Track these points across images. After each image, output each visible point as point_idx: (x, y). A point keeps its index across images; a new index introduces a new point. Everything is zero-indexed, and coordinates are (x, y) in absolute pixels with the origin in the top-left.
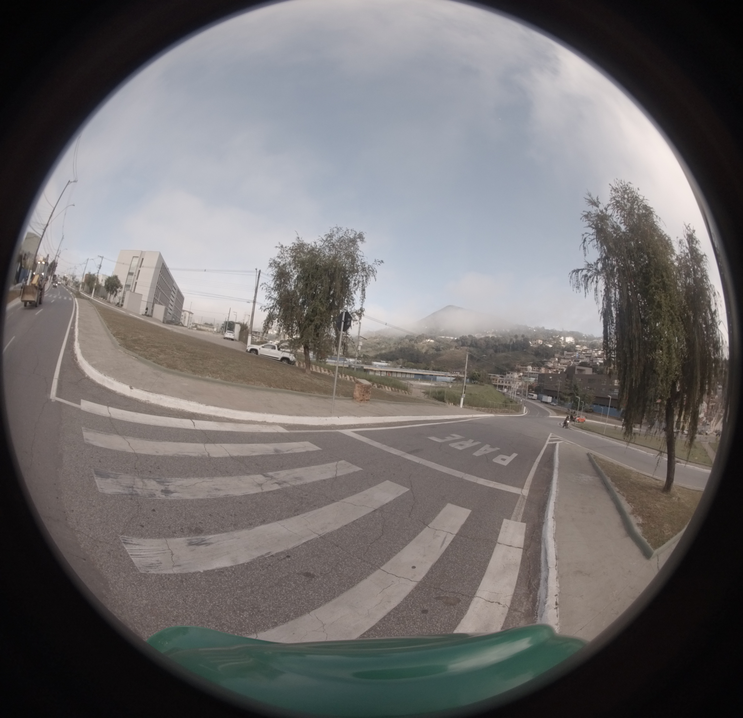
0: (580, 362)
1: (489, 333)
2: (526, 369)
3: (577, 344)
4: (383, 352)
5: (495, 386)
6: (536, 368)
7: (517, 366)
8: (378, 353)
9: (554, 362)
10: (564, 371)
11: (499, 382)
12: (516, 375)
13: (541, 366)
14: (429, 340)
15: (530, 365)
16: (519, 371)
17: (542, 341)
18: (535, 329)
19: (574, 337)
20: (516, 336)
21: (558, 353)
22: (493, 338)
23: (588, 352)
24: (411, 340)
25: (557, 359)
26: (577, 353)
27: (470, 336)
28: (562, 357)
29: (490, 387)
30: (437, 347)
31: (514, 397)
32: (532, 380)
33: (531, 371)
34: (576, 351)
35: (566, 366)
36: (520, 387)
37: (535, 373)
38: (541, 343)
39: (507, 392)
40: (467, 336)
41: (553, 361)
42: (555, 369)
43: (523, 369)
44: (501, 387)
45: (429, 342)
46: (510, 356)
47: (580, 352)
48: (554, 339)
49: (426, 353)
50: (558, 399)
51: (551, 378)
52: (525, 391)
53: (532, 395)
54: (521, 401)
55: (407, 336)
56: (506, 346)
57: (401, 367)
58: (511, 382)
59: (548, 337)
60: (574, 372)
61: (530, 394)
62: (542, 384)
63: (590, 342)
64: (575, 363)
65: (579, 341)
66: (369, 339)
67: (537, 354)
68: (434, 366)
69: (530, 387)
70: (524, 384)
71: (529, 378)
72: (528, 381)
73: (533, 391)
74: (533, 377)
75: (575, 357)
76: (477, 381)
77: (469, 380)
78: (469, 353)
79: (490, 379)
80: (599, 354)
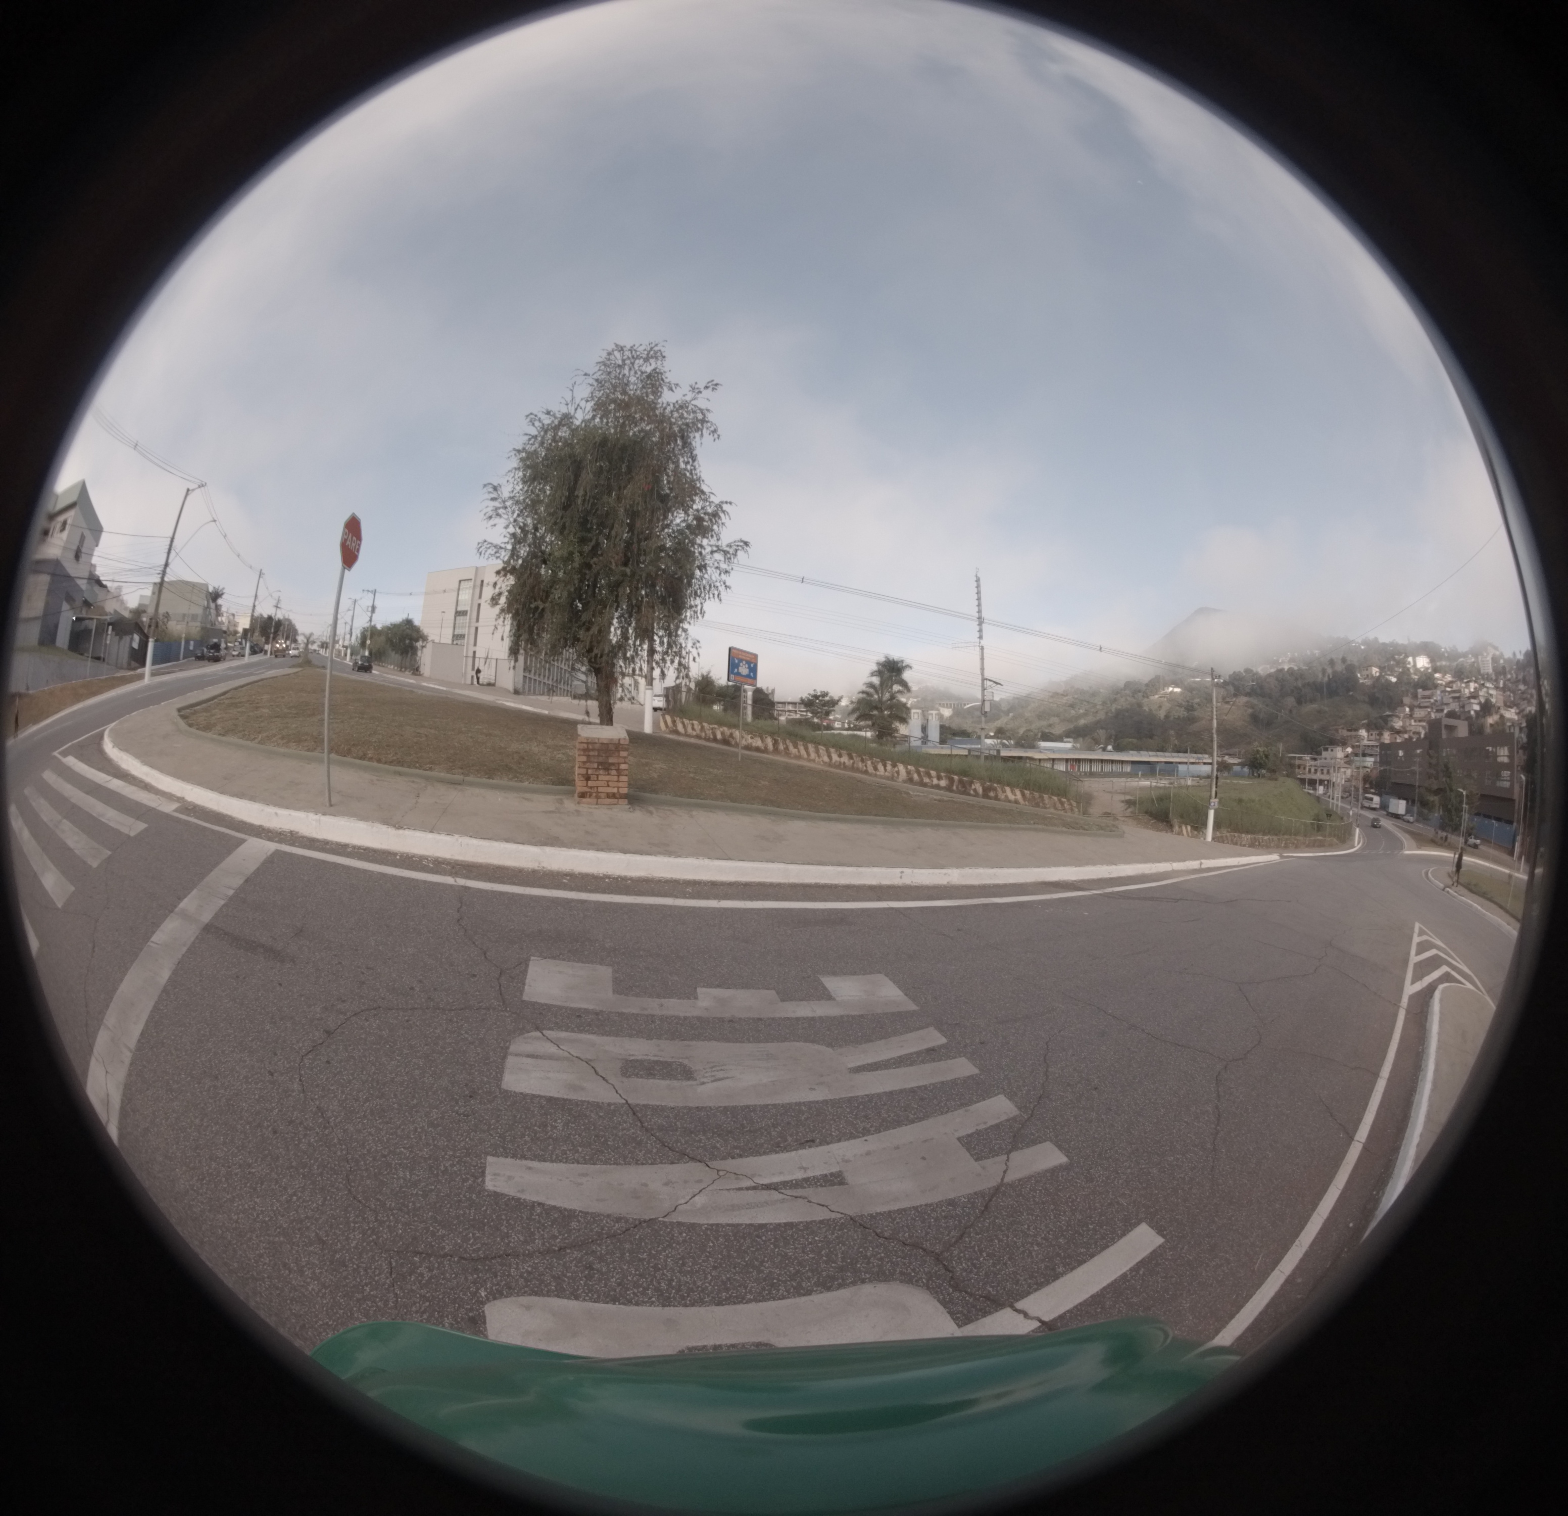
0: (1445, 711)
1: (1283, 662)
2: (1358, 738)
3: (1436, 670)
4: (1082, 722)
5: (1302, 781)
6: (1374, 733)
7: (1340, 731)
8: (1071, 726)
9: (1404, 717)
10: (1422, 736)
11: (1310, 771)
12: (1339, 753)
13: (1383, 728)
14: (1171, 689)
15: (1363, 726)
16: (1344, 744)
17: (1377, 670)
18: (1362, 644)
19: (1429, 656)
20: (1332, 662)
21: (1407, 696)
22: (1291, 671)
23: (1455, 687)
24: (1136, 692)
25: (1407, 709)
26: (1439, 692)
27: (1247, 671)
28: (1416, 703)
29: (1290, 783)
30: (1188, 701)
31: (1337, 805)
32: (1370, 761)
33: (1366, 742)
34: (1436, 686)
35: (1424, 724)
36: (1348, 780)
37: (1373, 746)
38: (1378, 674)
39: (1325, 794)
40: (1242, 671)
41: (1402, 715)
42: (1406, 732)
43: (1351, 736)
44: (1313, 783)
45: (1172, 692)
46: (1326, 709)
47: (1442, 688)
48: (1398, 663)
49: (1167, 717)
50: (1417, 804)
51: (1401, 753)
52: (1357, 789)
53: (1371, 799)
54: (1351, 813)
55: (1128, 685)
56: (1317, 688)
57: (1104, 749)
58: (1332, 771)
59: (1388, 660)
60: (1441, 733)
61: (1367, 795)
62: (1385, 770)
63: (1455, 664)
64: (1439, 715)
65: (1438, 664)
66: (1052, 697)
67: (1373, 701)
68: (1176, 742)
69: (1366, 779)
70: (1355, 774)
71: (1362, 758)
72: (1362, 764)
73: (1371, 788)
74: (1371, 755)
75: (1436, 701)
76: (1264, 771)
77: (1246, 770)
78: (1250, 711)
79: (1292, 766)
80: (1472, 690)
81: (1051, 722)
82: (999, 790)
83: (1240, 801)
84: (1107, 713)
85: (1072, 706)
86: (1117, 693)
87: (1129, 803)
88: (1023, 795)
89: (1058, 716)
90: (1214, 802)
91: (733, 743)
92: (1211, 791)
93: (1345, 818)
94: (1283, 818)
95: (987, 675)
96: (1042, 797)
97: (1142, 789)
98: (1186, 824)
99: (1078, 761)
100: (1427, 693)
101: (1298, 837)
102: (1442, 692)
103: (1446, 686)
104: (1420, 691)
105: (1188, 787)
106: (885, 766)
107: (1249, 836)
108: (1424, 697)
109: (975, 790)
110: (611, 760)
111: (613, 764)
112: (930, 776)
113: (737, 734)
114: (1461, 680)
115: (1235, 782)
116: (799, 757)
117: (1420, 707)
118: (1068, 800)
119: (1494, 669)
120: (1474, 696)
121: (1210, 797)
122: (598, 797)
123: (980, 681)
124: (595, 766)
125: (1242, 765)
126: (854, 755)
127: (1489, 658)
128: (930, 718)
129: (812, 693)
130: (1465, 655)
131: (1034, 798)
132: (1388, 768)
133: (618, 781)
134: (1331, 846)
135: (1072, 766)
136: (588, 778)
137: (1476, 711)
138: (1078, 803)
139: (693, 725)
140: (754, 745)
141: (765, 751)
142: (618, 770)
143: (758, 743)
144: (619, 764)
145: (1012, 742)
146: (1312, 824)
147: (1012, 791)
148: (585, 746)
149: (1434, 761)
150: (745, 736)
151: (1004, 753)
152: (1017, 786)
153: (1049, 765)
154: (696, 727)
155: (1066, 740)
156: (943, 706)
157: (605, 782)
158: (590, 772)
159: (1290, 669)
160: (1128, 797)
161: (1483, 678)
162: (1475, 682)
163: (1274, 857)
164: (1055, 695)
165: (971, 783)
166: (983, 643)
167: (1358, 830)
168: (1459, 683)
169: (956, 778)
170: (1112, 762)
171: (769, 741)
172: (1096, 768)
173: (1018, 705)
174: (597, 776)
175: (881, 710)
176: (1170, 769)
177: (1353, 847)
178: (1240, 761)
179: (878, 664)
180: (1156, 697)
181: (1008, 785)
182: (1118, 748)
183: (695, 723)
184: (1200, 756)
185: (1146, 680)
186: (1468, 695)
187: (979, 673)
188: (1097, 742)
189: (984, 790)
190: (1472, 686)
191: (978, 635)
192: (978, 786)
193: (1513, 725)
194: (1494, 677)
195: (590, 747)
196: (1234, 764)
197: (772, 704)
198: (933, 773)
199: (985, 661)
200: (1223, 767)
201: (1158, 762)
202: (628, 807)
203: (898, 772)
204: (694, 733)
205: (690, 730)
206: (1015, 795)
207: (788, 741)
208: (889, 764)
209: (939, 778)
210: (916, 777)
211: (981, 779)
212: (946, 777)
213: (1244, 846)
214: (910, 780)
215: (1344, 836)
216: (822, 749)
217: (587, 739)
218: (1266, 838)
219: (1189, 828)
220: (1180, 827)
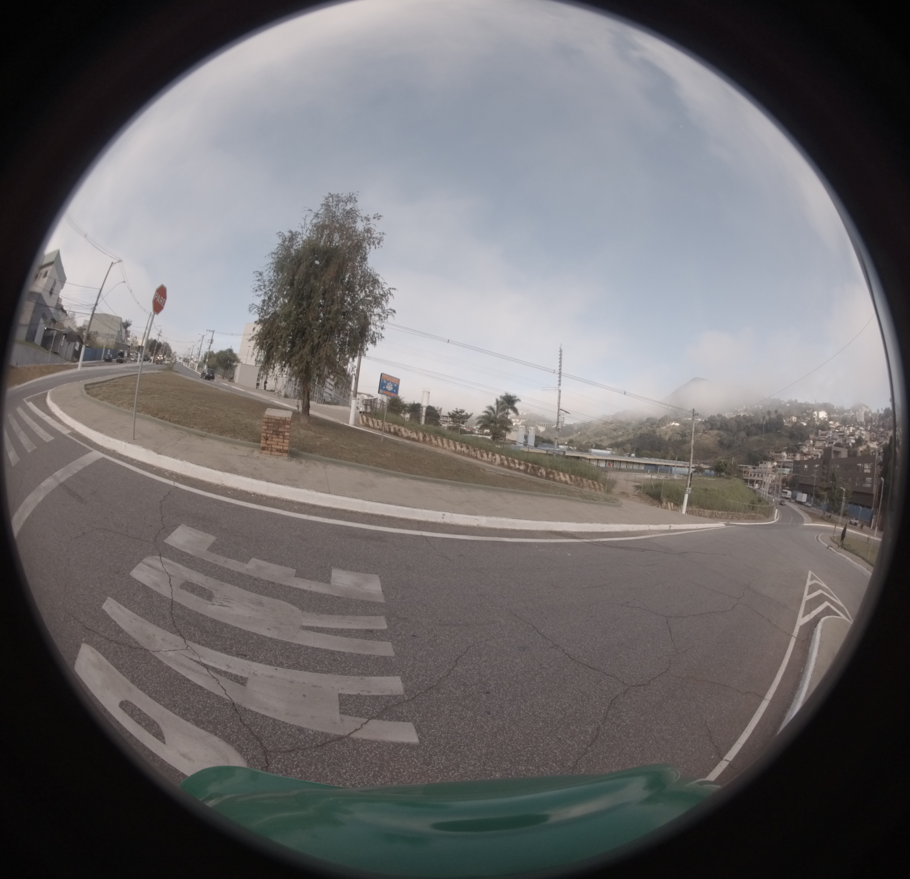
0: (834, 443)
1: (741, 411)
2: (781, 457)
3: (830, 419)
4: (620, 440)
5: (746, 481)
6: (791, 454)
7: (771, 453)
8: (613, 442)
9: (809, 446)
10: (819, 457)
11: (751, 475)
12: (769, 465)
13: (796, 452)
14: (673, 424)
15: (784, 450)
16: (772, 460)
17: (795, 418)
18: (788, 403)
19: (827, 411)
20: (769, 413)
21: (812, 434)
22: (744, 417)
23: (841, 429)
24: (652, 424)
25: (812, 442)
26: (831, 432)
27: (719, 415)
28: (817, 438)
29: (739, 482)
30: (682, 431)
31: (766, 495)
32: (787, 471)
33: (785, 460)
34: (830, 429)
35: (821, 450)
36: (773, 481)
37: (790, 462)
38: (796, 421)
39: (759, 488)
40: (716, 415)
41: (808, 445)
42: (810, 455)
43: (777, 456)
44: (752, 482)
45: (674, 426)
46: (764, 439)
47: (834, 430)
48: (808, 415)
49: (670, 439)
50: (814, 496)
51: (806, 467)
52: (778, 486)
53: (786, 493)
54: (774, 500)
55: (648, 420)
56: (759, 427)
57: (629, 456)
58: (764, 475)
59: (802, 413)
60: (831, 456)
61: (784, 490)
62: (796, 476)
63: (842, 416)
64: (830, 445)
65: (832, 416)
66: (604, 424)
67: (792, 436)
68: (673, 454)
69: (784, 481)
70: (778, 478)
71: (782, 469)
72: (782, 472)
73: (787, 486)
74: (788, 467)
75: (829, 437)
76: (723, 474)
77: (713, 472)
78: (719, 439)
79: (741, 471)
80: (851, 431)
81: (602, 438)
82: (556, 474)
83: (706, 490)
84: (634, 436)
85: (615, 430)
86: (642, 424)
87: (638, 487)
88: (570, 478)
89: (606, 435)
90: (689, 489)
91: (400, 434)
92: (687, 483)
93: (770, 503)
94: (732, 501)
95: (561, 407)
96: (582, 480)
97: (647, 479)
98: (671, 502)
99: (613, 461)
100: (824, 432)
101: (739, 513)
102: (833, 432)
103: (835, 429)
104: (820, 431)
105: (674, 480)
106: (488, 455)
107: (709, 511)
108: (822, 435)
109: (541, 473)
110: (280, 430)
111: (281, 432)
112: (514, 463)
113: (403, 429)
114: (845, 425)
115: (705, 479)
116: (437, 446)
117: (819, 440)
118: (598, 483)
119: (865, 419)
120: (852, 434)
121: (687, 486)
122: (271, 451)
123: (557, 410)
124: (271, 432)
125: (711, 469)
126: (470, 447)
127: (863, 413)
128: (530, 431)
129: (455, 410)
130: (848, 411)
131: (577, 480)
132: (798, 474)
133: (283, 442)
134: (760, 519)
135: (609, 465)
136: (267, 439)
137: (852, 443)
138: (604, 485)
139: (378, 422)
140: (412, 436)
141: (418, 441)
142: (284, 436)
143: (414, 435)
144: (284, 432)
145: (575, 448)
146: (749, 506)
147: (564, 475)
148: (267, 420)
149: (825, 471)
150: (407, 431)
151: (567, 454)
152: (567, 473)
153: (595, 463)
154: (379, 424)
155: (608, 449)
156: (540, 425)
157: (276, 442)
158: (268, 435)
159: (744, 416)
160: (637, 484)
161: (858, 425)
162: (853, 426)
163: (721, 525)
164: (606, 423)
165: (539, 469)
166: (561, 388)
167: (777, 510)
168: (843, 427)
169: (530, 465)
170: (633, 463)
171: (421, 436)
172: (623, 466)
173: (584, 428)
174: (272, 438)
175: (496, 423)
176: (667, 469)
177: (773, 520)
178: (709, 467)
179: (501, 397)
180: (664, 427)
181: (562, 472)
182: (638, 456)
183: (379, 421)
184: (686, 463)
185: (659, 417)
186: (848, 434)
187: (557, 405)
188: (625, 451)
189: (546, 474)
190: (852, 429)
191: (558, 383)
192: (543, 471)
193: (875, 452)
194: (865, 424)
195: (270, 421)
196: (706, 469)
197: (438, 417)
198: (516, 461)
199: (561, 399)
200: (699, 470)
201: (660, 465)
202: (287, 458)
203: (495, 459)
204: (378, 427)
205: (376, 425)
206: (566, 478)
207: (432, 436)
208: (490, 453)
209: (520, 464)
210: (506, 463)
211: (546, 467)
212: (524, 464)
213: (706, 517)
214: (502, 465)
215: (768, 514)
216: (451, 442)
217: (268, 416)
218: (720, 512)
219: (672, 504)
220: (667, 503)
